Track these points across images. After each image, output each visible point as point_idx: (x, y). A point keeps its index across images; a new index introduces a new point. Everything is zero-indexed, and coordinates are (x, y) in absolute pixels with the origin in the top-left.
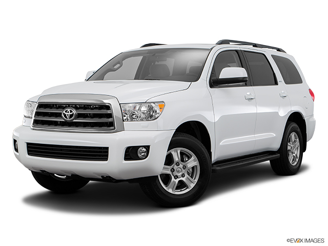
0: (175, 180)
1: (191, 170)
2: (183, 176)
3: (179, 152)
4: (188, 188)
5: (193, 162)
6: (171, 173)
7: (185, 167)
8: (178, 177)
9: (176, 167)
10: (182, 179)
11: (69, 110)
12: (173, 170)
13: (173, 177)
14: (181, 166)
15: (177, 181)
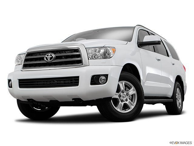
0: (122, 103)
1: (131, 97)
2: (126, 100)
3: (124, 84)
4: (129, 109)
5: (132, 91)
6: (119, 98)
7: (127, 94)
8: (123, 101)
9: (122, 94)
10: (126, 102)
11: (49, 54)
12: (120, 96)
13: (120, 101)
14: (125, 93)
15: (123, 103)
